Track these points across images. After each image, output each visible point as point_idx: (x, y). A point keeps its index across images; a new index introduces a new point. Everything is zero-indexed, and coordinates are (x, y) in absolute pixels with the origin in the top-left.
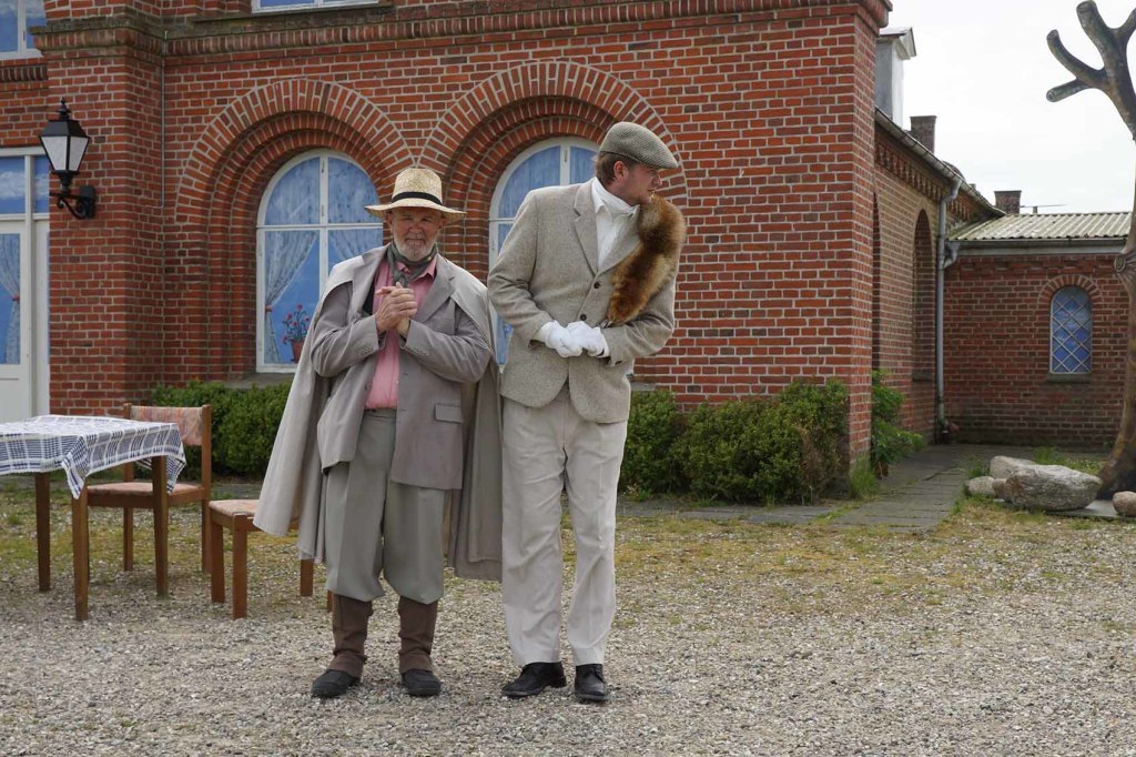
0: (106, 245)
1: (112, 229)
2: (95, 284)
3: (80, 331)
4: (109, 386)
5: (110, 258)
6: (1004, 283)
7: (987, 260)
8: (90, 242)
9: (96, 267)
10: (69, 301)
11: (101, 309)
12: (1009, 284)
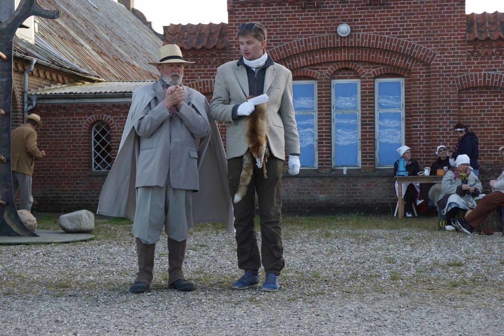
6: (64, 119)
7: (53, 106)
12: (67, 119)
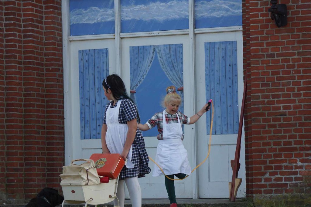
0: (296, 45)
1: (300, 34)
2: (288, 72)
3: (276, 105)
4: (301, 143)
5: (299, 54)
8: (283, 43)
9: (288, 60)
10: (267, 85)
11: (293, 90)
